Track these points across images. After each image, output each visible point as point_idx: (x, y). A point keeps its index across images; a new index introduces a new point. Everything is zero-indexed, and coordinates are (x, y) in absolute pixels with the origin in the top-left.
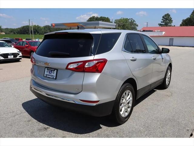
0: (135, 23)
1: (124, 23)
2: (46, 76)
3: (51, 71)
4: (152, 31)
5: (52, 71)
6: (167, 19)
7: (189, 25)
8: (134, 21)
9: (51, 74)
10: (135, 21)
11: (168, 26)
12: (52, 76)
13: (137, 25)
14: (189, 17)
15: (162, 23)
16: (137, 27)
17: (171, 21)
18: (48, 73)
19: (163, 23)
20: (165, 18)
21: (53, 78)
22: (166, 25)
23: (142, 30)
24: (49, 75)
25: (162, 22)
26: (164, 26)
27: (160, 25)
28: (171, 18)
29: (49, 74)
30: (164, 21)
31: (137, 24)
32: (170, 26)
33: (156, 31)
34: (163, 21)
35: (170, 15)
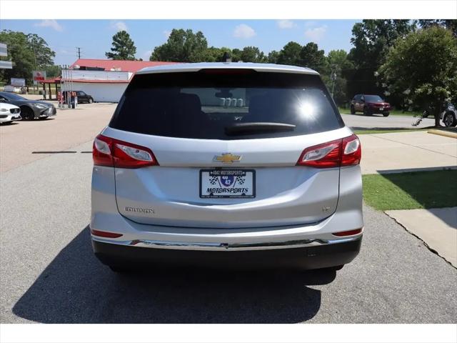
0: (45, 46)
1: (16, 45)
2: (212, 194)
3: (231, 177)
4: (103, 70)
5: (235, 177)
6: (123, 44)
7: (169, 61)
8: (42, 41)
9: (231, 187)
10: (45, 43)
11: (128, 59)
12: (239, 190)
13: (53, 53)
14: (167, 43)
15: (114, 52)
16: (52, 58)
17: (132, 48)
18: (217, 186)
19: (117, 53)
20: (118, 41)
21: (244, 194)
22: (123, 56)
23: (78, 67)
24: (224, 190)
25: (113, 50)
26: (119, 59)
27: (110, 55)
28: (133, 43)
29: (223, 187)
30: (117, 47)
31: (51, 51)
32: (133, 59)
33: (112, 70)
34: (114, 47)
35: (128, 35)
